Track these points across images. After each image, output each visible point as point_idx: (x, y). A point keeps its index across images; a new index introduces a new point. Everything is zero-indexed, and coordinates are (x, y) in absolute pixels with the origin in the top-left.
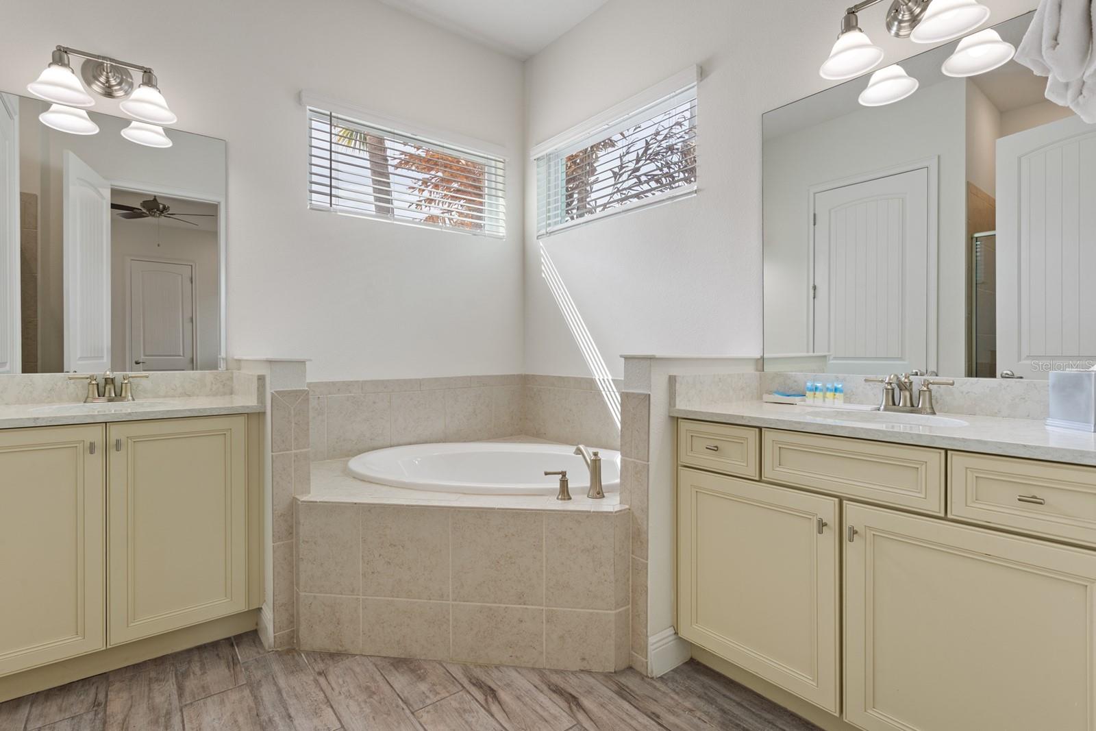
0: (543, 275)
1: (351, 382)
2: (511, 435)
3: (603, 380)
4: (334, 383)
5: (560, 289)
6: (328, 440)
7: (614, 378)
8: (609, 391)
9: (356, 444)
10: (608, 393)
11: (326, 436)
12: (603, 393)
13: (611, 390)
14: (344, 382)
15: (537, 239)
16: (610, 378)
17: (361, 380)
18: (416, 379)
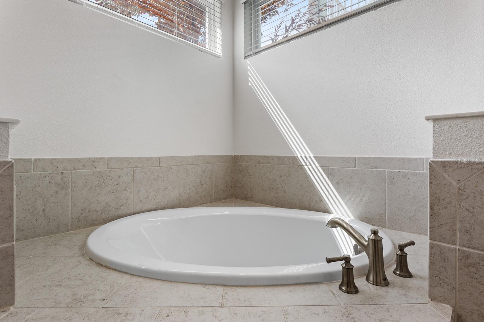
0: (250, 84)
1: (97, 158)
2: (226, 198)
3: (306, 157)
4: (79, 160)
5: (264, 93)
6: (71, 213)
7: (315, 156)
8: (311, 166)
9: (101, 214)
10: (310, 167)
11: (70, 209)
12: (306, 167)
13: (313, 164)
14: (89, 159)
15: (245, 58)
16: (312, 156)
17: (107, 156)
18: (156, 158)
